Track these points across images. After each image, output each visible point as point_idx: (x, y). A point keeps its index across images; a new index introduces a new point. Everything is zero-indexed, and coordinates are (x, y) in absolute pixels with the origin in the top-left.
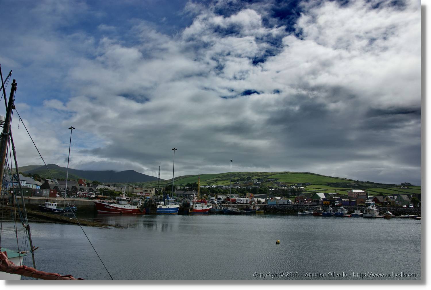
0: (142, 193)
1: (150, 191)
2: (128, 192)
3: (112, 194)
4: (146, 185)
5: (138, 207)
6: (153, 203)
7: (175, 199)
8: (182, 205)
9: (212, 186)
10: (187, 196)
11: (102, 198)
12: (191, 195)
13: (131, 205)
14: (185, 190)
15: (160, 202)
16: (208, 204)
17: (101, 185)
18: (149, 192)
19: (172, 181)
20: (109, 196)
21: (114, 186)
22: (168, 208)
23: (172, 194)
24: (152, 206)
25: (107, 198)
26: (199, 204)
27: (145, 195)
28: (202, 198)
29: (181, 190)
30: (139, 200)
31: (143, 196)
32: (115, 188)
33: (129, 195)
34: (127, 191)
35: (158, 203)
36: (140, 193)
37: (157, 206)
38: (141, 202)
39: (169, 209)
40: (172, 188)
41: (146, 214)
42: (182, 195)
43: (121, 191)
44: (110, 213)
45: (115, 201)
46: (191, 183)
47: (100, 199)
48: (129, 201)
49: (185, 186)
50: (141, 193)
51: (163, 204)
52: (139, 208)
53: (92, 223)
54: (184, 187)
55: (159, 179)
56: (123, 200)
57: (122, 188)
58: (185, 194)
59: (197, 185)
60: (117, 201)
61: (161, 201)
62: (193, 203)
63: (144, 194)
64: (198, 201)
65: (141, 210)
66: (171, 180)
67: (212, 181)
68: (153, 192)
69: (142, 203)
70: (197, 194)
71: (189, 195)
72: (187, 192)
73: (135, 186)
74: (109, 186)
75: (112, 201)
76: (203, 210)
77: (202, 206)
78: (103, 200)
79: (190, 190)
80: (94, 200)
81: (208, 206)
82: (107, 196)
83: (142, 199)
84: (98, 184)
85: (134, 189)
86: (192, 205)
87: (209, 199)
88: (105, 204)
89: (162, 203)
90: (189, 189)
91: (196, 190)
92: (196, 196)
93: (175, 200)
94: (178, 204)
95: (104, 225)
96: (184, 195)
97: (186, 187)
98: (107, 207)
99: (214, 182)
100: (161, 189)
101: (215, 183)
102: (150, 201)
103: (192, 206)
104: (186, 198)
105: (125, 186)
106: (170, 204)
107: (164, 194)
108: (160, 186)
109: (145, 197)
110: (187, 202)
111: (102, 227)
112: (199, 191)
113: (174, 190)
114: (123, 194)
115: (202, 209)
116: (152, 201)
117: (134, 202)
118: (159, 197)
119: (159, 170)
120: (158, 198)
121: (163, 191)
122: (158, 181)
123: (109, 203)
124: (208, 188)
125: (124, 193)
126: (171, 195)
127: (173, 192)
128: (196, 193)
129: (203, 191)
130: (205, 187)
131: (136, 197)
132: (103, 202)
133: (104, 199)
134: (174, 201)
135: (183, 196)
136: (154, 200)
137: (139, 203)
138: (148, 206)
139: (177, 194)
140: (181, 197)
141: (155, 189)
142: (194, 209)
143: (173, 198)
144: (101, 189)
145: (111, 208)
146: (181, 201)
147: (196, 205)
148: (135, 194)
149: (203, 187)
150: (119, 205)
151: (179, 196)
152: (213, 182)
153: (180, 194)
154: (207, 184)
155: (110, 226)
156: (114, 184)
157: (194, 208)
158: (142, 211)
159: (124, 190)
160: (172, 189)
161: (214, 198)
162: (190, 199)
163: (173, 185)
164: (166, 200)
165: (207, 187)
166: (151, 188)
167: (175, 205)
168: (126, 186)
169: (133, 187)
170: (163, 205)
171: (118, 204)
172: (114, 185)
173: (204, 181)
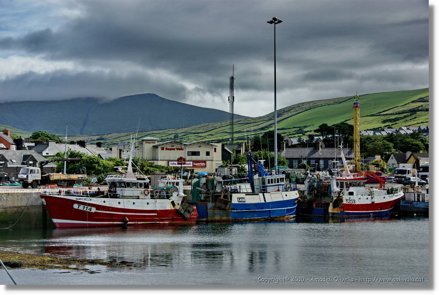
0: (184, 160)
1: (208, 154)
2: (142, 160)
3: (94, 168)
4: (192, 137)
5: (173, 203)
6: (218, 190)
7: (284, 173)
8: (306, 193)
9: (400, 129)
10: (322, 162)
11: (65, 180)
12: (333, 159)
13: (152, 197)
14: (315, 146)
15: (238, 185)
16: (388, 186)
17: (59, 142)
18: (203, 156)
19: (271, 119)
20: (85, 176)
21: (99, 145)
22: (263, 201)
23: (273, 159)
24: (216, 197)
25: (79, 181)
26: (359, 185)
27: (194, 166)
28: (368, 169)
29: (302, 145)
30: (176, 181)
31: (187, 171)
32: (102, 151)
33: (145, 169)
34: (139, 156)
35: (233, 187)
36: (178, 160)
37: (231, 196)
38: (181, 187)
39: (266, 205)
40: (273, 141)
41: (198, 223)
42: (305, 162)
43: (120, 157)
44: (91, 226)
45: (105, 189)
46: (330, 123)
47: (59, 186)
48: (146, 186)
49: (312, 133)
50: (181, 160)
51: (250, 191)
52: (178, 207)
53: (38, 259)
54: (311, 137)
55: (232, 116)
56: (128, 185)
57: (121, 148)
58: (313, 159)
59: (351, 128)
60: (110, 187)
61: (241, 182)
62: (341, 185)
63: (189, 165)
64: (356, 177)
65: (182, 212)
66: (270, 117)
67: (399, 113)
68: (217, 156)
69: (185, 192)
70: (352, 156)
71: (326, 160)
72: (322, 152)
73: (162, 140)
74: (82, 144)
75: (94, 189)
76: (373, 206)
77: (371, 194)
78: (67, 187)
79: (329, 144)
80: (41, 190)
81: (390, 192)
82: (80, 176)
83: (185, 178)
84: (47, 141)
85: (159, 149)
86: (338, 189)
87: (390, 170)
88: (74, 198)
89: (246, 187)
90: (324, 141)
91: (349, 144)
92: (348, 164)
93: (284, 176)
94: (294, 190)
95: (74, 261)
96: (313, 162)
97: (316, 138)
98: (81, 208)
99: (405, 117)
100: (240, 145)
101: (408, 119)
102: (210, 183)
103: (339, 193)
104: (319, 170)
105: (131, 141)
106: (269, 189)
107: (250, 160)
108: (236, 135)
109: (192, 171)
110: (321, 180)
111: (68, 268)
112: (357, 147)
113: (280, 148)
114: (127, 165)
115: (370, 203)
116: (215, 182)
117: (162, 190)
118: (235, 170)
119: (232, 87)
120: (233, 174)
121: (246, 150)
122: (228, 122)
123: (85, 194)
124: (385, 138)
125: (130, 163)
126: (270, 163)
127: (275, 154)
128: (349, 153)
129: (370, 146)
130: (378, 134)
131: (167, 173)
132: (68, 193)
133: (71, 183)
134: (282, 179)
135: (309, 163)
136: (221, 180)
137: (177, 190)
138: (202, 198)
139: (291, 160)
140: (304, 167)
141: (223, 146)
142: (345, 202)
143: (278, 172)
144: (58, 155)
145: (94, 210)
146: (304, 180)
147: (351, 189)
148: (163, 164)
149: (371, 133)
150: (118, 200)
151: (295, 164)
152: (402, 116)
153: (299, 160)
154: (383, 125)
155: (93, 262)
156: (97, 137)
157: (346, 199)
158: (187, 215)
159: (129, 154)
160: (273, 146)
161: (408, 167)
162: (331, 174)
163: (277, 132)
164: (256, 177)
165: (384, 133)
166: (208, 143)
167: (284, 193)
168: (133, 142)
169: (156, 144)
170: (247, 194)
171: (115, 196)
172: (98, 140)
173: (373, 115)
